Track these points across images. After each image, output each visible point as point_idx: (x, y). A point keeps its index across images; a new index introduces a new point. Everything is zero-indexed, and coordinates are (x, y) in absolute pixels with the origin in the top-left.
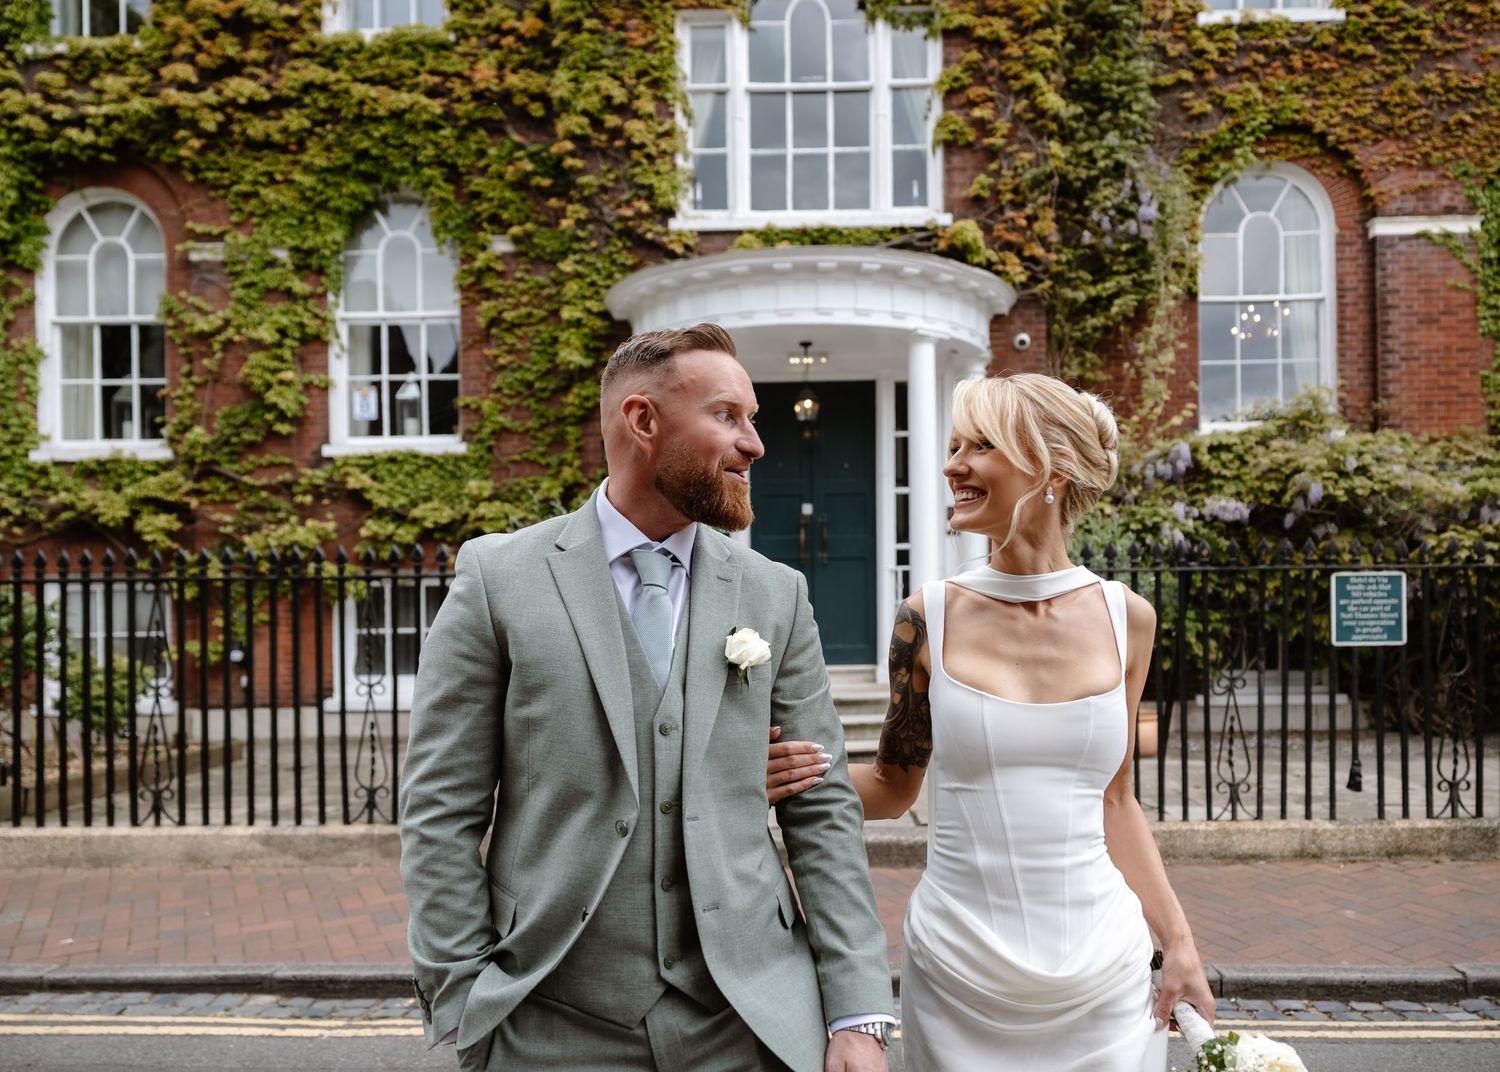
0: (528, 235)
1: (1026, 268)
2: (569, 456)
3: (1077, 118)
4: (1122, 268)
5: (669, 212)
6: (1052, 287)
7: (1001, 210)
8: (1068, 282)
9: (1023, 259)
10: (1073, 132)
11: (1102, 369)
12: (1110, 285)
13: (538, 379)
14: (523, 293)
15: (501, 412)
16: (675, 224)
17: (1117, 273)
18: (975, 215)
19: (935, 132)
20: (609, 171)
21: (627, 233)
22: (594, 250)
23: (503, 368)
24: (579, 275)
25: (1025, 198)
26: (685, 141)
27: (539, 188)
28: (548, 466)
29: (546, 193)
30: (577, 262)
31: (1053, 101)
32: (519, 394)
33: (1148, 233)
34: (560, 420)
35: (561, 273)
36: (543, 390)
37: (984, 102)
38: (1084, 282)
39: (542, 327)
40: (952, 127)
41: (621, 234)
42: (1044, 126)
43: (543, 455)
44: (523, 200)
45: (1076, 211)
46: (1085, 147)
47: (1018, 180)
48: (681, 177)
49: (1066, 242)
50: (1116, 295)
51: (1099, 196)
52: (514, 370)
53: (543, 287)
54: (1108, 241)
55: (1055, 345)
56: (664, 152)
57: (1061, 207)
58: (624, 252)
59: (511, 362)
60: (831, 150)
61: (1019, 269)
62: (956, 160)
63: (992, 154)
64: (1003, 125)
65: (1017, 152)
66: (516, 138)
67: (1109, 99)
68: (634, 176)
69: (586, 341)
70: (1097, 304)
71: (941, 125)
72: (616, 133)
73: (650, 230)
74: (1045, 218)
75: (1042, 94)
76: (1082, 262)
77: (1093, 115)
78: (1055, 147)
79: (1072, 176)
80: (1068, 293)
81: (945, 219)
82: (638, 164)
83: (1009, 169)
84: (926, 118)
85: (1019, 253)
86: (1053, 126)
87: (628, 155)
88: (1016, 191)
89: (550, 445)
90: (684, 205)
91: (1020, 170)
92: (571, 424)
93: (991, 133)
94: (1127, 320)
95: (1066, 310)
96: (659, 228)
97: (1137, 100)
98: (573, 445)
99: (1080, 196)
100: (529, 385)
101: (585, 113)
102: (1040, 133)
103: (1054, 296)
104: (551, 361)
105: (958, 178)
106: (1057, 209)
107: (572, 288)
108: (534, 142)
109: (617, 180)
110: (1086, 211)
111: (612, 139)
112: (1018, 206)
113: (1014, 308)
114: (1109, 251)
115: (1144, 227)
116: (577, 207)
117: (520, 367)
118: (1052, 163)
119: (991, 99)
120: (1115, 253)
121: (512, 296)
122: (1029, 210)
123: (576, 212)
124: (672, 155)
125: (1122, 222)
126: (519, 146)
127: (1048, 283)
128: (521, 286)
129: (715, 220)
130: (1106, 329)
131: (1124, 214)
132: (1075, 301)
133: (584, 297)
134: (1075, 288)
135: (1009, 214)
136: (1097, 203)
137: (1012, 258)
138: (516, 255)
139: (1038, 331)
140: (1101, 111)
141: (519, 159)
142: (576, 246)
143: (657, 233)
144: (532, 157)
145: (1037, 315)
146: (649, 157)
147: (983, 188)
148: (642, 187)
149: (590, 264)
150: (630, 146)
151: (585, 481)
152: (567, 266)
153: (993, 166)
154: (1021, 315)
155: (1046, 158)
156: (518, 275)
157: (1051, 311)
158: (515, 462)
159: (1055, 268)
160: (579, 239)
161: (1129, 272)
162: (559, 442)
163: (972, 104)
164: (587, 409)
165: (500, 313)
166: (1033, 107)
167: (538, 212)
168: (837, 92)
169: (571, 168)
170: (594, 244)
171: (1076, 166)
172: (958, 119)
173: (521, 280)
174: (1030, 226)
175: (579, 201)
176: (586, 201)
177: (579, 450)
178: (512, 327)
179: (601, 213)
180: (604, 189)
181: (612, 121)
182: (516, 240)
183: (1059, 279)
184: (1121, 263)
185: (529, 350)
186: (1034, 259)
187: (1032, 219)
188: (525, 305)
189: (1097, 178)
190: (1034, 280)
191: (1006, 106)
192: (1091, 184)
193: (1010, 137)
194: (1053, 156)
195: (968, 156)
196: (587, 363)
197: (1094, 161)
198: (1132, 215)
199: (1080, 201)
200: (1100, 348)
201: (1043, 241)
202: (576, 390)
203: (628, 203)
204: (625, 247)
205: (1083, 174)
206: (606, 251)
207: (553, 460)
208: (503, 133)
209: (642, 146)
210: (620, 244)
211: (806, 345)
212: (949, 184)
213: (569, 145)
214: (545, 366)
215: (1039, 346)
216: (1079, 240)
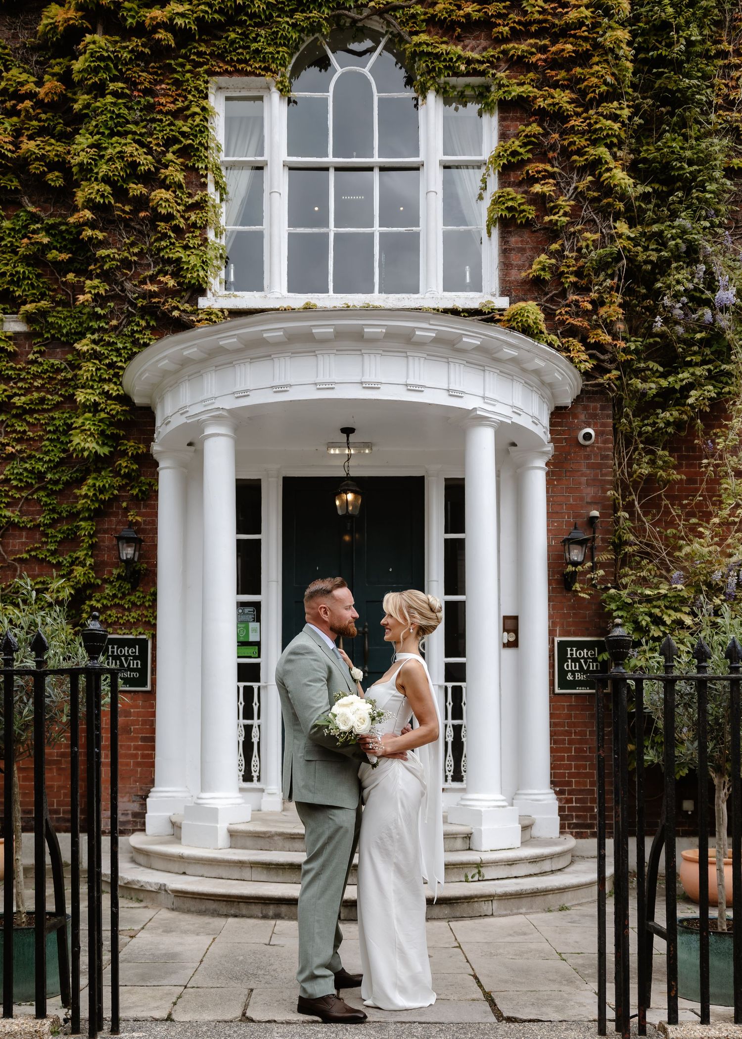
0: (43, 313)
1: (591, 356)
2: (81, 554)
3: (645, 197)
4: (697, 359)
5: (200, 290)
6: (619, 378)
7: (563, 294)
8: (637, 373)
9: (588, 346)
10: (643, 211)
11: (675, 467)
12: (685, 375)
13: (49, 469)
14: (35, 377)
15: (8, 505)
16: (203, 303)
17: (690, 364)
18: (535, 299)
19: (490, 211)
20: (133, 244)
21: (150, 311)
22: (115, 328)
23: (11, 457)
24: (96, 355)
25: (590, 282)
26: (217, 215)
27: (56, 263)
28: (59, 565)
29: (62, 268)
30: (94, 342)
31: (620, 177)
32: (29, 486)
33: (724, 321)
34: (74, 516)
35: (80, 354)
36: (56, 482)
37: (544, 178)
38: (654, 372)
39: (56, 415)
40: (510, 204)
41: (144, 311)
42: (609, 205)
43: (53, 553)
44: (38, 276)
45: (645, 297)
46: (655, 228)
47: (581, 262)
48: (211, 254)
49: (633, 331)
50: (691, 386)
51: (671, 280)
52: (23, 460)
53: (58, 371)
54: (680, 329)
55: (622, 442)
56: (194, 225)
57: (628, 292)
58: (148, 332)
59: (20, 452)
60: (377, 229)
61: (584, 357)
62: (514, 240)
63: (553, 233)
64: (565, 202)
65: (580, 232)
66: (31, 209)
67: (680, 178)
68: (160, 250)
69: (103, 427)
70: (667, 397)
71: (496, 202)
72: (142, 202)
73: (177, 308)
74: (612, 303)
75: (609, 170)
76: (651, 352)
77: (662, 197)
78: (622, 227)
79: (641, 257)
80: (638, 383)
81: (502, 302)
82: (165, 236)
83: (572, 250)
84: (481, 197)
85: (584, 340)
86: (621, 206)
87: (154, 228)
88: (579, 273)
89: (60, 543)
90: (215, 284)
91: (584, 250)
92: (84, 519)
93: (552, 211)
94: (702, 415)
95: (635, 403)
96: (187, 307)
97: (712, 179)
98: (87, 542)
99: (649, 280)
100: (40, 476)
101: (106, 180)
102: (606, 213)
103: (621, 388)
104: (64, 451)
105: (516, 259)
106: (624, 295)
107: (88, 368)
108: (51, 216)
109: (140, 254)
110: (657, 295)
111: (135, 212)
112: (584, 290)
113: (577, 400)
114: (680, 340)
115: (719, 316)
116: (96, 282)
117: (30, 457)
118: (620, 244)
119: (552, 175)
120: (689, 343)
121: (24, 380)
122: (594, 295)
123: (94, 288)
124: (204, 228)
125: (694, 311)
126: (34, 218)
127: (615, 373)
128: (34, 369)
129: (247, 300)
130: (678, 424)
131: (697, 300)
132: (644, 394)
133: (102, 380)
134: (644, 380)
135: (572, 297)
136: (669, 287)
137: (576, 344)
138: (28, 336)
139: (604, 425)
140: (671, 193)
141: (34, 232)
142: (94, 324)
143: (184, 311)
144: (48, 229)
145: (603, 408)
146: (176, 229)
147: (543, 269)
148: (169, 261)
149: (109, 344)
150: (157, 217)
151: (99, 582)
152: (83, 346)
153: (555, 246)
154: (586, 408)
155: (612, 239)
156: (31, 357)
157: (618, 403)
158: (21, 560)
159: (622, 357)
160: (98, 317)
161: (704, 362)
162: (71, 540)
163: (532, 180)
164: (102, 502)
165: (10, 397)
166: (598, 184)
167: (54, 290)
168: (383, 169)
169: (90, 239)
170: (114, 322)
171: (646, 249)
172: (517, 196)
173: (33, 362)
174: (595, 311)
175: (98, 276)
176: (106, 276)
177: (92, 547)
178: (22, 413)
179: (123, 290)
180: (126, 263)
181: (136, 189)
182: (29, 319)
183: (627, 368)
184: (695, 353)
185: (41, 438)
186: (599, 347)
187: (598, 303)
188: (38, 389)
189: (667, 262)
190: (600, 369)
191: (569, 184)
192: (662, 267)
193: (574, 214)
194: (620, 236)
195: (526, 236)
196: (104, 451)
197: (664, 245)
198: (708, 303)
199: (649, 285)
200: (671, 445)
201: (609, 327)
202: (90, 482)
203: (153, 279)
204: (148, 326)
205: (654, 257)
206: (126, 331)
207: (65, 560)
208: (20, 206)
209: (169, 217)
210: (143, 323)
211: (348, 431)
212: (506, 266)
213: (88, 214)
214: (57, 455)
215: (605, 442)
216: (650, 327)
